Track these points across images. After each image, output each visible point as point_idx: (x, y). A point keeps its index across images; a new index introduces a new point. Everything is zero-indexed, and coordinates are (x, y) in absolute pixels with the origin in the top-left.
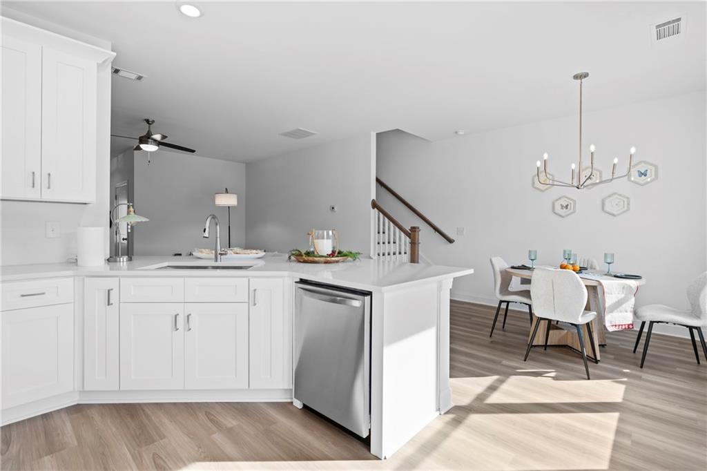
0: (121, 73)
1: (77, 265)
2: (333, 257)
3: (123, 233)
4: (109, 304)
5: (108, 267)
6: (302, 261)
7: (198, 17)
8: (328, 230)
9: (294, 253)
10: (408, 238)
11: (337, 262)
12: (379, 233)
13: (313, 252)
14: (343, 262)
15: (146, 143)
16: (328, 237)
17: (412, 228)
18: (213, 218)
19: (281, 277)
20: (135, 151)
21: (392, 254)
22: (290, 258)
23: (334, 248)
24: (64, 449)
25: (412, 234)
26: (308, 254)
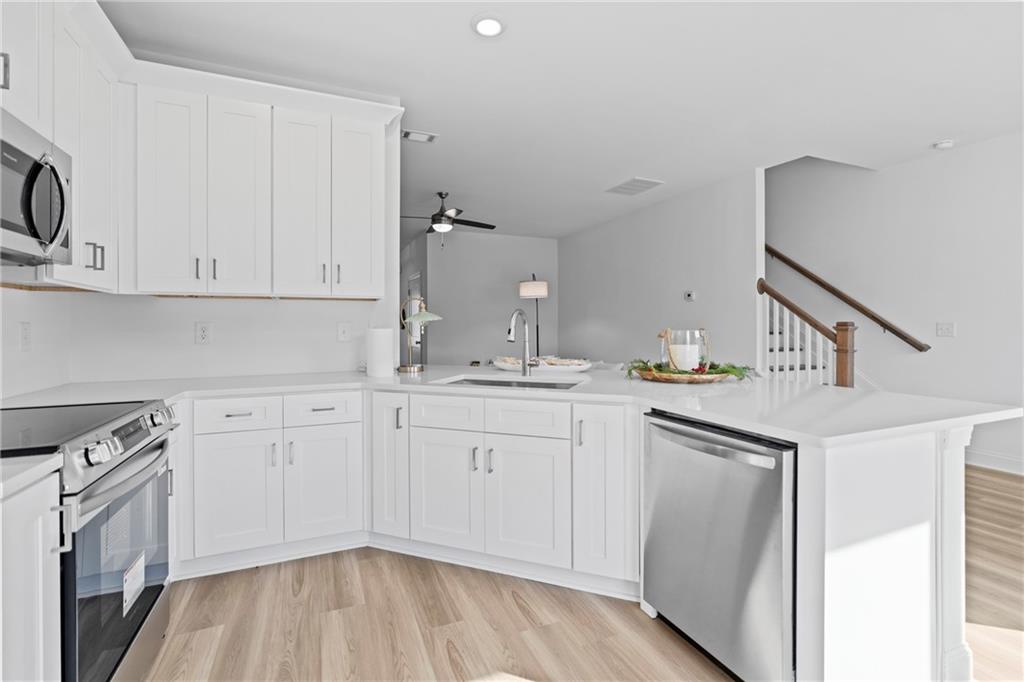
0: (411, 137)
1: (366, 375)
2: (702, 374)
3: (416, 336)
4: (398, 427)
5: (398, 379)
6: (650, 378)
7: (499, 34)
8: (692, 330)
9: (636, 365)
10: (830, 342)
11: (710, 382)
12: (771, 333)
13: (668, 365)
14: (720, 381)
15: (439, 222)
16: (693, 342)
17: (839, 324)
18: (520, 314)
19: (622, 404)
20: (429, 234)
21: (787, 368)
22: (630, 373)
23: (702, 358)
24: (351, 605)
25: (840, 335)
26: (659, 367)
